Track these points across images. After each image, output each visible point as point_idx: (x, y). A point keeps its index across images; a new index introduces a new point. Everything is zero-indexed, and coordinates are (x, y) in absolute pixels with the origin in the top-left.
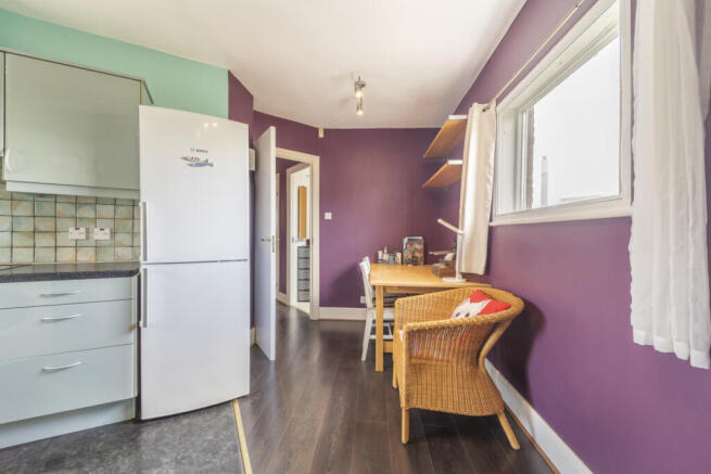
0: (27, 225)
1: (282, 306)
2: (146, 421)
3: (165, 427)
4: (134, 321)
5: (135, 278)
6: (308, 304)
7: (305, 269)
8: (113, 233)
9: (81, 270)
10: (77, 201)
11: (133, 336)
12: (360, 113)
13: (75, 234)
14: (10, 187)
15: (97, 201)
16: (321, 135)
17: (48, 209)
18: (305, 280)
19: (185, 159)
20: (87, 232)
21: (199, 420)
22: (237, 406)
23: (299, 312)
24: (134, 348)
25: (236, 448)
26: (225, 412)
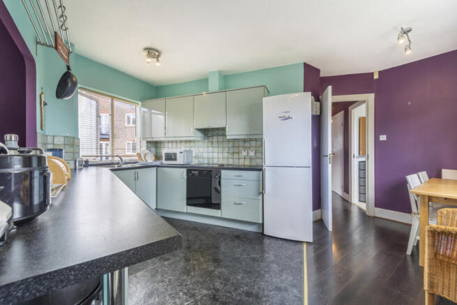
0: (231, 151)
1: (346, 203)
2: (265, 235)
3: (272, 241)
4: (261, 191)
5: (261, 172)
6: (365, 204)
7: (362, 178)
8: (256, 153)
9: (246, 167)
10: (245, 141)
11: (261, 197)
12: (409, 52)
13: (244, 153)
14: (228, 137)
15: (251, 140)
16: (376, 76)
17: (236, 144)
18: (362, 186)
19: (280, 117)
20: (248, 152)
21: (286, 244)
22: (305, 245)
23: (360, 209)
24: (261, 202)
25: (302, 263)
26: (298, 246)
